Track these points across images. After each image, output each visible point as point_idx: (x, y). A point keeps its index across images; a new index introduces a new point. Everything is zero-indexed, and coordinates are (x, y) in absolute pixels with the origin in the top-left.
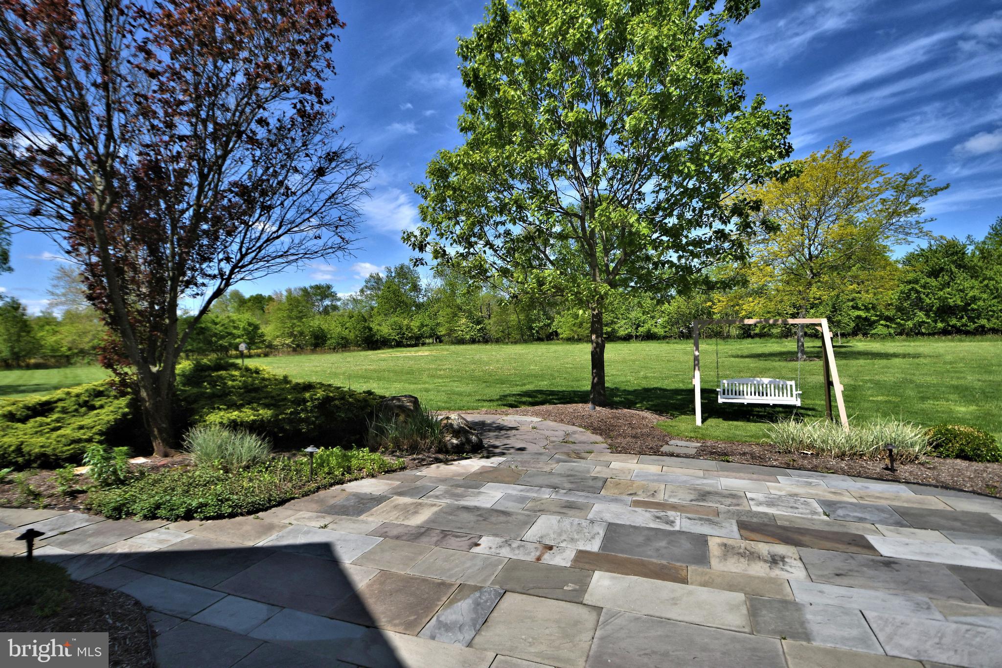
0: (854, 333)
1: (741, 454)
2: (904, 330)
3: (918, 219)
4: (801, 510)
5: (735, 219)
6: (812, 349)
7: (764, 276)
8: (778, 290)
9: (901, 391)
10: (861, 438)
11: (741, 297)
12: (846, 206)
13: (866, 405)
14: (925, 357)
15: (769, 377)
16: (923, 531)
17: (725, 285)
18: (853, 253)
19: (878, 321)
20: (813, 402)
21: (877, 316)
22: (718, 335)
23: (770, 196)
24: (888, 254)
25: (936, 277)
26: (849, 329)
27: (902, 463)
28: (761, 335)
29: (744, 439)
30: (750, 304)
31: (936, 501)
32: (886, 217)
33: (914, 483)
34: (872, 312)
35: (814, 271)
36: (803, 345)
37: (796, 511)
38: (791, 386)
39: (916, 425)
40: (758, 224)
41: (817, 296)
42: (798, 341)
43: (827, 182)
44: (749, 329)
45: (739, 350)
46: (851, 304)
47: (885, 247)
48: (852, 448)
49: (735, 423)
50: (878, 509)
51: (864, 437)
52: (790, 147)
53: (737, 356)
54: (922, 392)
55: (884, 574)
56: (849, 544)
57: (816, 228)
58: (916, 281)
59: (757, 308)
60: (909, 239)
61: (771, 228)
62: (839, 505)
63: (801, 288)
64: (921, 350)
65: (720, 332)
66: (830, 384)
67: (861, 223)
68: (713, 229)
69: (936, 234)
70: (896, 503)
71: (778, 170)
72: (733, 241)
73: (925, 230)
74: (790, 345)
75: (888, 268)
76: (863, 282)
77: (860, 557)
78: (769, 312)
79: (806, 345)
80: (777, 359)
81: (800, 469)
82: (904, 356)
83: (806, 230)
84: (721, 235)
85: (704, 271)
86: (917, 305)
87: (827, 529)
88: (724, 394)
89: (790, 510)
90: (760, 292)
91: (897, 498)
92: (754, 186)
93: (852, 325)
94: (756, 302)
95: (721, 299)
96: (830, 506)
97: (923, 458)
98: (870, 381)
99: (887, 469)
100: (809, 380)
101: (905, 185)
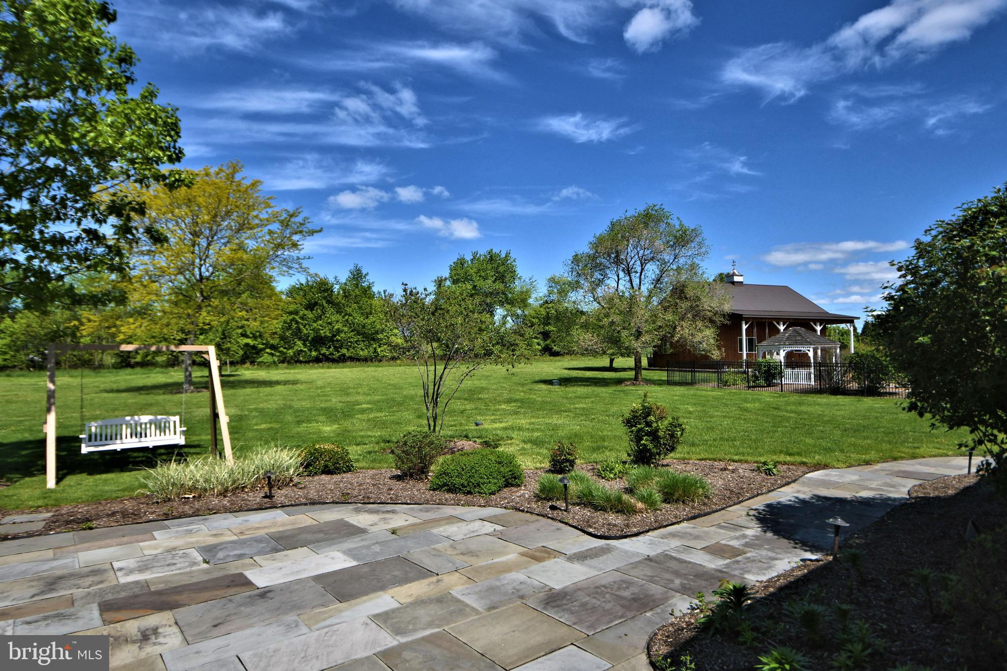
0: (242, 362)
1: (108, 515)
2: (285, 357)
3: (298, 255)
4: (178, 566)
5: (112, 220)
6: (201, 379)
7: (149, 294)
8: (164, 312)
9: (281, 417)
10: (243, 470)
11: (119, 317)
12: (238, 231)
13: (251, 434)
14: (302, 383)
15: (151, 414)
16: (295, 551)
17: (96, 300)
18: (242, 280)
19: (265, 349)
20: (199, 438)
21: (263, 344)
22: (86, 364)
23: (159, 202)
24: (274, 284)
25: (312, 310)
26: (237, 357)
27: (279, 488)
28: (144, 364)
29: (115, 495)
30: (129, 327)
31: (305, 519)
32: (273, 249)
33: (288, 506)
34: (259, 340)
35: (205, 294)
36: (190, 375)
37: (173, 568)
38: (175, 422)
39: (291, 449)
40: (141, 230)
41: (207, 321)
42: (186, 370)
43: (220, 201)
44: (129, 357)
45: (115, 382)
46: (240, 331)
47: (271, 277)
48: (234, 482)
49: (104, 476)
50: (256, 541)
51: (246, 469)
52: (181, 152)
53: (112, 391)
54: (299, 416)
55: (262, 606)
56: (228, 586)
57: (207, 248)
58: (296, 313)
59: (138, 332)
60: (291, 272)
61: (157, 238)
62: (220, 547)
63: (190, 311)
64: (299, 377)
65: (90, 360)
66: (216, 416)
67: (251, 251)
68: (82, 227)
69: (312, 271)
70: (273, 530)
71: (167, 174)
72: (109, 247)
73: (304, 266)
74: (176, 375)
75: (273, 298)
76: (251, 310)
77: (238, 598)
78: (153, 337)
79: (193, 375)
80: (161, 392)
81: (180, 517)
82: (286, 383)
83: (197, 248)
84: (93, 235)
85: (68, 279)
86: (296, 335)
87: (206, 578)
88: (90, 440)
89: (167, 568)
90: (142, 312)
91: (274, 524)
92: (138, 185)
93: (241, 352)
94: (138, 324)
95: (92, 317)
96: (209, 551)
97: (296, 479)
98: (255, 409)
99: (266, 497)
100: (196, 414)
101: (289, 221)
